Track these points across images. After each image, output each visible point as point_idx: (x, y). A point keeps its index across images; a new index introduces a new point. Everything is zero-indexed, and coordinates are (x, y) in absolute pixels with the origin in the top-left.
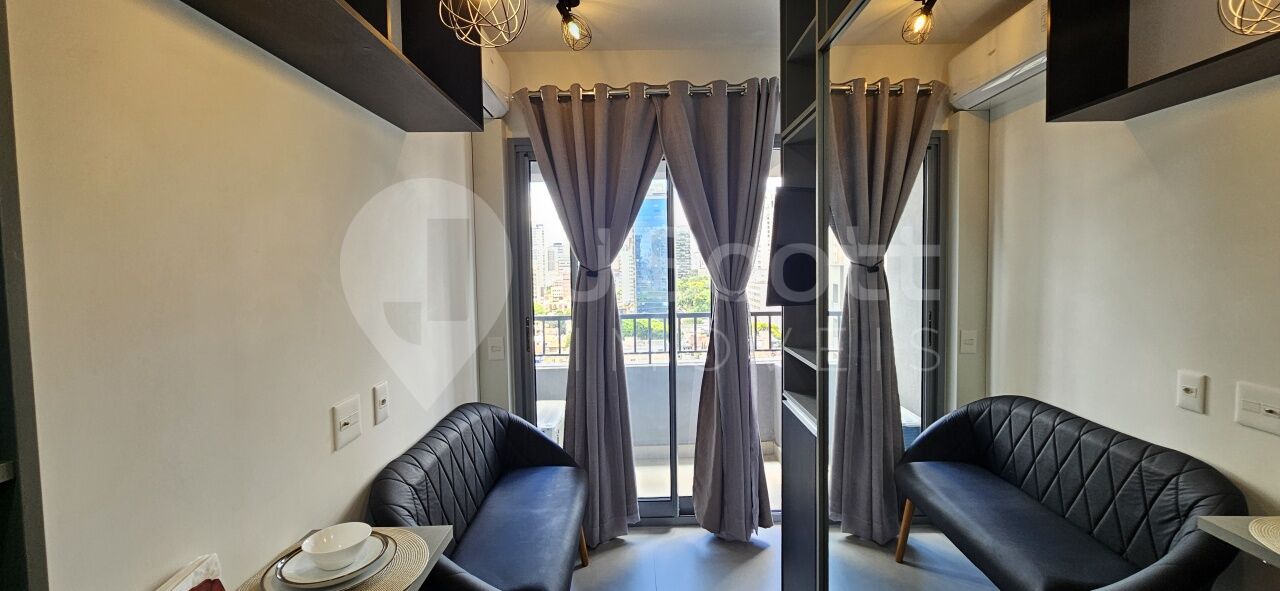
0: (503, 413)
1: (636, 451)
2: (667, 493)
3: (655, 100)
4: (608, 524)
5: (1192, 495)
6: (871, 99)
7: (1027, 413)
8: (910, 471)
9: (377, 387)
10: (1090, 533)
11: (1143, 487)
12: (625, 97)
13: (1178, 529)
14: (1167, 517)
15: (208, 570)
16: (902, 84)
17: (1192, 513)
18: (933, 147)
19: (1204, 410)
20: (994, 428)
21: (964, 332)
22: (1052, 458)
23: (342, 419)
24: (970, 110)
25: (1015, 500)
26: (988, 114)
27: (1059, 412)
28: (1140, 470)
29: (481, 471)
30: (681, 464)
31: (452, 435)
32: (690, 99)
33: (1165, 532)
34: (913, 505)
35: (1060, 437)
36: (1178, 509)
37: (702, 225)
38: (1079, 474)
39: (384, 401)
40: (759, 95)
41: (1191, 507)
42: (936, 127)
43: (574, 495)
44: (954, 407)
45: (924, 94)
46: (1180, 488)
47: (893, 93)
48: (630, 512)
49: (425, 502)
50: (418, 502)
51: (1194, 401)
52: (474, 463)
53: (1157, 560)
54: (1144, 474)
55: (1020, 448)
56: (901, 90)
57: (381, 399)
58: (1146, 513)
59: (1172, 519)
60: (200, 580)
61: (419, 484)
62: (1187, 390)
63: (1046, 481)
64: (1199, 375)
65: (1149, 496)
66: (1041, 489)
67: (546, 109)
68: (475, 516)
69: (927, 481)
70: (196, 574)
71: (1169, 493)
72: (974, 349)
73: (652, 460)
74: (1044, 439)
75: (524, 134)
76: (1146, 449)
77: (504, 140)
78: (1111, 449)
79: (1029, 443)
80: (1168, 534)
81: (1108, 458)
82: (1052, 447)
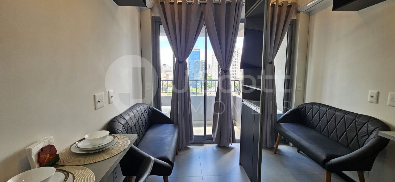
0: (151, 107)
1: (193, 122)
2: (203, 134)
3: (202, 5)
4: (184, 143)
5: (373, 128)
6: (272, 7)
7: (318, 107)
8: (280, 126)
9: (110, 91)
10: (338, 141)
11: (356, 126)
12: (192, 3)
13: (368, 138)
14: (364, 135)
15: (49, 141)
16: (283, 3)
17: (373, 133)
18: (291, 24)
19: (377, 102)
20: (307, 113)
21: (298, 84)
22: (326, 120)
23: (97, 99)
24: (304, 12)
25: (313, 133)
26: (310, 13)
27: (328, 106)
28: (355, 121)
29: (144, 124)
30: (207, 126)
31: (135, 111)
32: (213, 5)
33: (364, 139)
34: (281, 135)
35: (328, 113)
36: (368, 132)
37: (216, 47)
38: (335, 124)
39: (112, 97)
40: (236, 5)
41: (373, 131)
42: (292, 18)
43: (174, 131)
44: (293, 107)
45: (290, 6)
46: (369, 125)
47: (280, 6)
48: (191, 139)
49: (127, 130)
50: (124, 129)
51: (374, 100)
52: (142, 121)
53: (360, 148)
54: (357, 122)
55: (315, 118)
56: (282, 5)
57: (111, 95)
58: (357, 134)
59: (366, 135)
60: (46, 144)
61: (125, 124)
62: (372, 97)
63: (323, 128)
64: (377, 91)
65: (358, 129)
66: (322, 130)
67: (165, 7)
68: (143, 137)
69: (285, 128)
70: (45, 142)
71: (365, 127)
72: (301, 89)
73: (198, 125)
74: (323, 114)
75: (158, 15)
76: (357, 116)
77: (151, 17)
78: (346, 116)
79: (318, 116)
80: (364, 140)
81: (345, 119)
82: (326, 117)
